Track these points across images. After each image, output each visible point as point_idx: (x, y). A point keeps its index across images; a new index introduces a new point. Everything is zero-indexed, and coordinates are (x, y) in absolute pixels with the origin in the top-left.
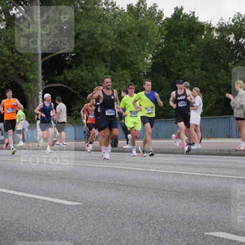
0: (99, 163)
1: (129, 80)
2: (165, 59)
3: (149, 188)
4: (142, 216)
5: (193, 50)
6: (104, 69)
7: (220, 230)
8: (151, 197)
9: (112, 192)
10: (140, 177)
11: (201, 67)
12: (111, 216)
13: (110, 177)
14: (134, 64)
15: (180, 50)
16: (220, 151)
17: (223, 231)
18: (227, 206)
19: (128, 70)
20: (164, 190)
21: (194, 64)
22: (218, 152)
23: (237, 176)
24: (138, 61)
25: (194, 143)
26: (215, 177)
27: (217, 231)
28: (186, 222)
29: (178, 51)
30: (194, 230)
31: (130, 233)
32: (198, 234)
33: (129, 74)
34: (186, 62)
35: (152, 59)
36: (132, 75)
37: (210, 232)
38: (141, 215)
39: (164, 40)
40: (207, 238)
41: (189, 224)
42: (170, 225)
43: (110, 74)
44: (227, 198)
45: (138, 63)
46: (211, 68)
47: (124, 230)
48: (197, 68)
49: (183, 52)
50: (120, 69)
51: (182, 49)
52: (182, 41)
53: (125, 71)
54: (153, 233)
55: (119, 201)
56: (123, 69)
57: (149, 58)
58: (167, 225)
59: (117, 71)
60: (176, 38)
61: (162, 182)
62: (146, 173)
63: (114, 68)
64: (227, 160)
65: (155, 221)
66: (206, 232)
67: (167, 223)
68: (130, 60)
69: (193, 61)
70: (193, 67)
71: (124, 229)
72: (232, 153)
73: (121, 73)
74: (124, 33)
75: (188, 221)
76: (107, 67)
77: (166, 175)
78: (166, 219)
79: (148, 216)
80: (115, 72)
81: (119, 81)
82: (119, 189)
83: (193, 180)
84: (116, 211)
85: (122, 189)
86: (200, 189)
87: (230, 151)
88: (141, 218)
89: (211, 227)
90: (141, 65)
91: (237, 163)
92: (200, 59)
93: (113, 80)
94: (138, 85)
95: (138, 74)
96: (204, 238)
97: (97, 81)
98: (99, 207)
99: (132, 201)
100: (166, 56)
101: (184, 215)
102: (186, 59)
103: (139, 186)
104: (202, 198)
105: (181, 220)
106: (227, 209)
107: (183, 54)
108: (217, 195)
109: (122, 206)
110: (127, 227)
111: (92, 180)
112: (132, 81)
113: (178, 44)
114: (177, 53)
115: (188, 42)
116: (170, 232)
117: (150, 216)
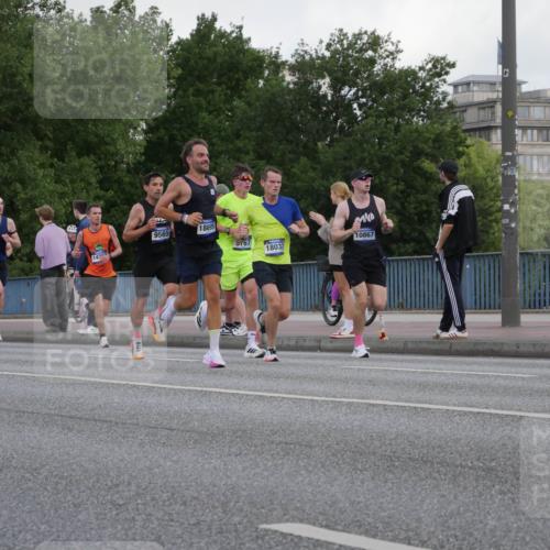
0: (25, 368)
1: (93, 180)
2: (175, 132)
3: (137, 424)
4: (120, 488)
5: (238, 112)
6: (37, 153)
7: (293, 520)
8: (141, 445)
9: (52, 435)
10: (116, 400)
11: (255, 151)
12: (49, 488)
13: (49, 400)
14: (107, 144)
15: (210, 113)
16: (298, 339)
17: (301, 521)
18: (310, 465)
19: (92, 157)
20: (172, 430)
21: (240, 144)
22: (293, 343)
23: (334, 397)
24: (115, 136)
25: (238, 324)
26: (284, 398)
27: (287, 521)
28: (218, 500)
29: (204, 114)
30: (236, 519)
31: (92, 526)
32: (246, 528)
33: (94, 165)
34: (222, 139)
35: (146, 132)
36: (101, 168)
37: (272, 522)
38: (117, 485)
39: (173, 90)
40: (264, 536)
41: (225, 505)
42: (182, 508)
43: (52, 166)
44: (311, 447)
45: (114, 142)
46: (279, 154)
47: (79, 521)
48: (247, 153)
49: (216, 117)
50: (74, 154)
51: (215, 111)
52: (213, 92)
53: (86, 160)
54: (143, 527)
55: (68, 454)
56: (80, 155)
57: (139, 129)
58: (177, 507)
59: (66, 160)
60: (201, 86)
61: (166, 410)
62: (130, 391)
63: (60, 154)
64: (310, 361)
65: (148, 498)
66: (262, 523)
67: (176, 503)
68: (97, 136)
69: (238, 136)
70: (239, 150)
71: (80, 517)
72: (323, 344)
73: (76, 163)
75: (222, 498)
76: (44, 149)
77: (175, 394)
78: (173, 494)
79: (133, 488)
80: (63, 161)
81: (72, 181)
82: (69, 428)
83: (235, 407)
84: (62, 478)
85: (76, 426)
86: (250, 427)
87: (320, 341)
88: (118, 492)
89: (275, 513)
90: (121, 145)
91: (333, 366)
92: (254, 134)
93: (58, 181)
94: (116, 192)
95: (115, 166)
96: (257, 537)
97: (22, 182)
98: (23, 467)
99: (97, 453)
100: (178, 126)
101: (215, 486)
102: (223, 134)
103: (113, 419)
104: (256, 446)
105: (208, 496)
106: (311, 472)
107: (216, 121)
108: (289, 439)
109: (74, 466)
110: (84, 513)
111: (8, 407)
112: (101, 182)
113: (205, 99)
114: (204, 118)
115: (226, 94)
116: (182, 524)
117: (138, 487)
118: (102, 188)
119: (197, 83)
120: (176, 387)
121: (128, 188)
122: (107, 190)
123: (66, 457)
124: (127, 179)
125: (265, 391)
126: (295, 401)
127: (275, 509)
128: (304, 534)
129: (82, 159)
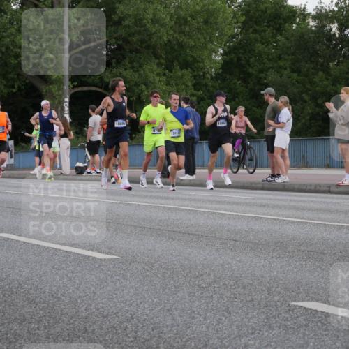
0: (145, 200)
1: (190, 84)
2: (241, 55)
3: (215, 237)
4: (204, 277)
5: (280, 44)
6: (155, 68)
7: (312, 300)
8: (218, 250)
9: (162, 242)
10: (202, 222)
11: (290, 67)
12: (159, 275)
13: (160, 221)
14: (198, 62)
15: (263, 44)
16: (316, 186)
17: (317, 301)
18: (323, 265)
19: (190, 70)
20: (236, 241)
21: (281, 63)
22: (313, 188)
23: (339, 222)
24: (204, 57)
25: (279, 175)
26: (307, 223)
27: (309, 300)
28: (265, 286)
29: (259, 45)
30: (276, 298)
31: (186, 300)
32: (282, 304)
33: (191, 75)
34: (270, 60)
35: (222, 55)
36: (195, 76)
37: (299, 301)
38: (202, 275)
39: (240, 30)
40: (294, 309)
41: (269, 290)
42: (242, 290)
43: (164, 75)
44: (324, 254)
45: (203, 61)
46: (305, 70)
47: (178, 297)
48: (286, 69)
49: (266, 46)
50: (178, 68)
51: (266, 43)
52: (265, 31)
53: (185, 71)
54: (218, 302)
55: (172, 254)
56: (182, 69)
57: (219, 53)
58: (239, 290)
59: (174, 71)
60: (257, 28)
61: (233, 229)
62: (211, 216)
63: (169, 67)
64: (323, 200)
65: (221, 284)
66: (292, 301)
67: (238, 287)
68: (192, 56)
69: (280, 58)
70: (280, 67)
71: (179, 294)
72: (332, 189)
73: (179, 74)
74: (185, 19)
75: (268, 285)
76: (159, 65)
77: (239, 219)
78: (237, 282)
79: (212, 276)
80: (171, 72)
81: (177, 85)
82: (172, 238)
83: (277, 228)
84: (167, 269)
85: (177, 237)
86: (285, 240)
87: (330, 187)
88: (202, 279)
89: (301, 295)
90: (207, 62)
91: (338, 203)
92: (290, 57)
93: (168, 84)
94: (204, 92)
95: (204, 75)
96: (289, 310)
97: (146, 84)
98: (143, 262)
99: (190, 254)
100: (243, 52)
101: (263, 277)
102: (270, 57)
103: (200, 233)
104: (289, 252)
105: (258, 283)
106: (323, 270)
107: (266, 49)
108: (310, 249)
109: (176, 262)
110: (181, 292)
111: (135, 224)
112: (194, 85)
113: (260, 35)
114: (259, 47)
115: (273, 33)
116: (243, 300)
117: (215, 276)
118: (195, 90)
119: (255, 26)
120: (240, 214)
121: (211, 89)
122: (198, 91)
123: (171, 256)
124: (211, 84)
125: (295, 218)
126: (314, 224)
127: (300, 293)
128: (319, 309)
129: (183, 71)
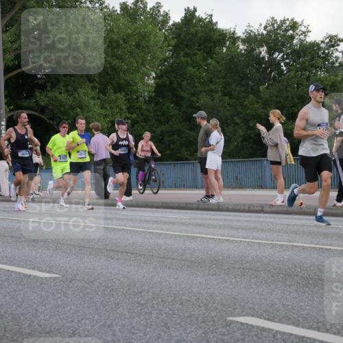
1: (124, 107)
2: (173, 79)
3: (152, 256)
4: (143, 294)
5: (211, 67)
6: (90, 91)
7: (248, 315)
8: (155, 268)
9: (101, 261)
10: (140, 241)
11: (221, 91)
12: (99, 293)
13: (99, 240)
14: (131, 86)
15: (194, 67)
16: (249, 206)
17: (253, 316)
18: (258, 282)
19: (123, 93)
20: (173, 259)
21: (213, 87)
22: (246, 208)
23: (272, 241)
24: (137, 81)
25: (213, 196)
26: (241, 241)
27: (244, 315)
28: (202, 302)
29: (191, 68)
30: (213, 314)
31: (126, 316)
32: (219, 320)
33: (124, 98)
34: (201, 83)
35: (155, 78)
36: (129, 100)
37: (235, 316)
38: (141, 292)
39: (171, 53)
40: (231, 324)
41: (206, 305)
42: (180, 307)
43: (99, 98)
44: (258, 271)
45: (136, 84)
46: (236, 93)
47: (118, 313)
48: (217, 92)
49: (198, 70)
50: (112, 91)
51: (197, 66)
52: (195, 54)
53: (118, 95)
54: (157, 317)
55: (111, 273)
56: (115, 92)
57: (151, 77)
58: (177, 306)
59: (108, 95)
60: (188, 51)
61: (170, 247)
62: (148, 236)
63: (103, 91)
64: (257, 219)
65: (160, 300)
66: (229, 316)
67: (177, 304)
68: (125, 80)
69: (211, 81)
70: (212, 91)
71: (118, 311)
72: (265, 209)
73: (113, 97)
74: (117, 42)
75: (205, 301)
76: (93, 88)
77: (176, 238)
78: (175, 298)
79: (150, 293)
80: (106, 96)
81: (111, 108)
82: (111, 257)
83: (212, 246)
84: (107, 287)
85: (116, 256)
86: (221, 258)
87: (263, 207)
88: (141, 296)
89: (237, 310)
90: (140, 86)
91: (271, 222)
92: (221, 80)
93: (102, 107)
94: (137, 115)
96: (226, 325)
97: (81, 108)
98: (83, 280)
99: (129, 273)
100: (175, 75)
101: (200, 294)
102: (202, 80)
103: (138, 252)
104: (225, 270)
105: (196, 300)
106: (258, 286)
107: (198, 73)
108: (245, 266)
109: (115, 280)
110: (121, 308)
111: (74, 244)
112: (128, 109)
113: (191, 59)
114: (190, 70)
115: (204, 56)
116: (180, 316)
117: (153, 293)
118: (129, 113)
119: (186, 49)
120: (176, 233)
121: (145, 112)
122: (132, 114)
124: (145, 107)
125: (230, 237)
126: (248, 243)
127: (237, 308)
128: (255, 324)
129: (117, 95)
